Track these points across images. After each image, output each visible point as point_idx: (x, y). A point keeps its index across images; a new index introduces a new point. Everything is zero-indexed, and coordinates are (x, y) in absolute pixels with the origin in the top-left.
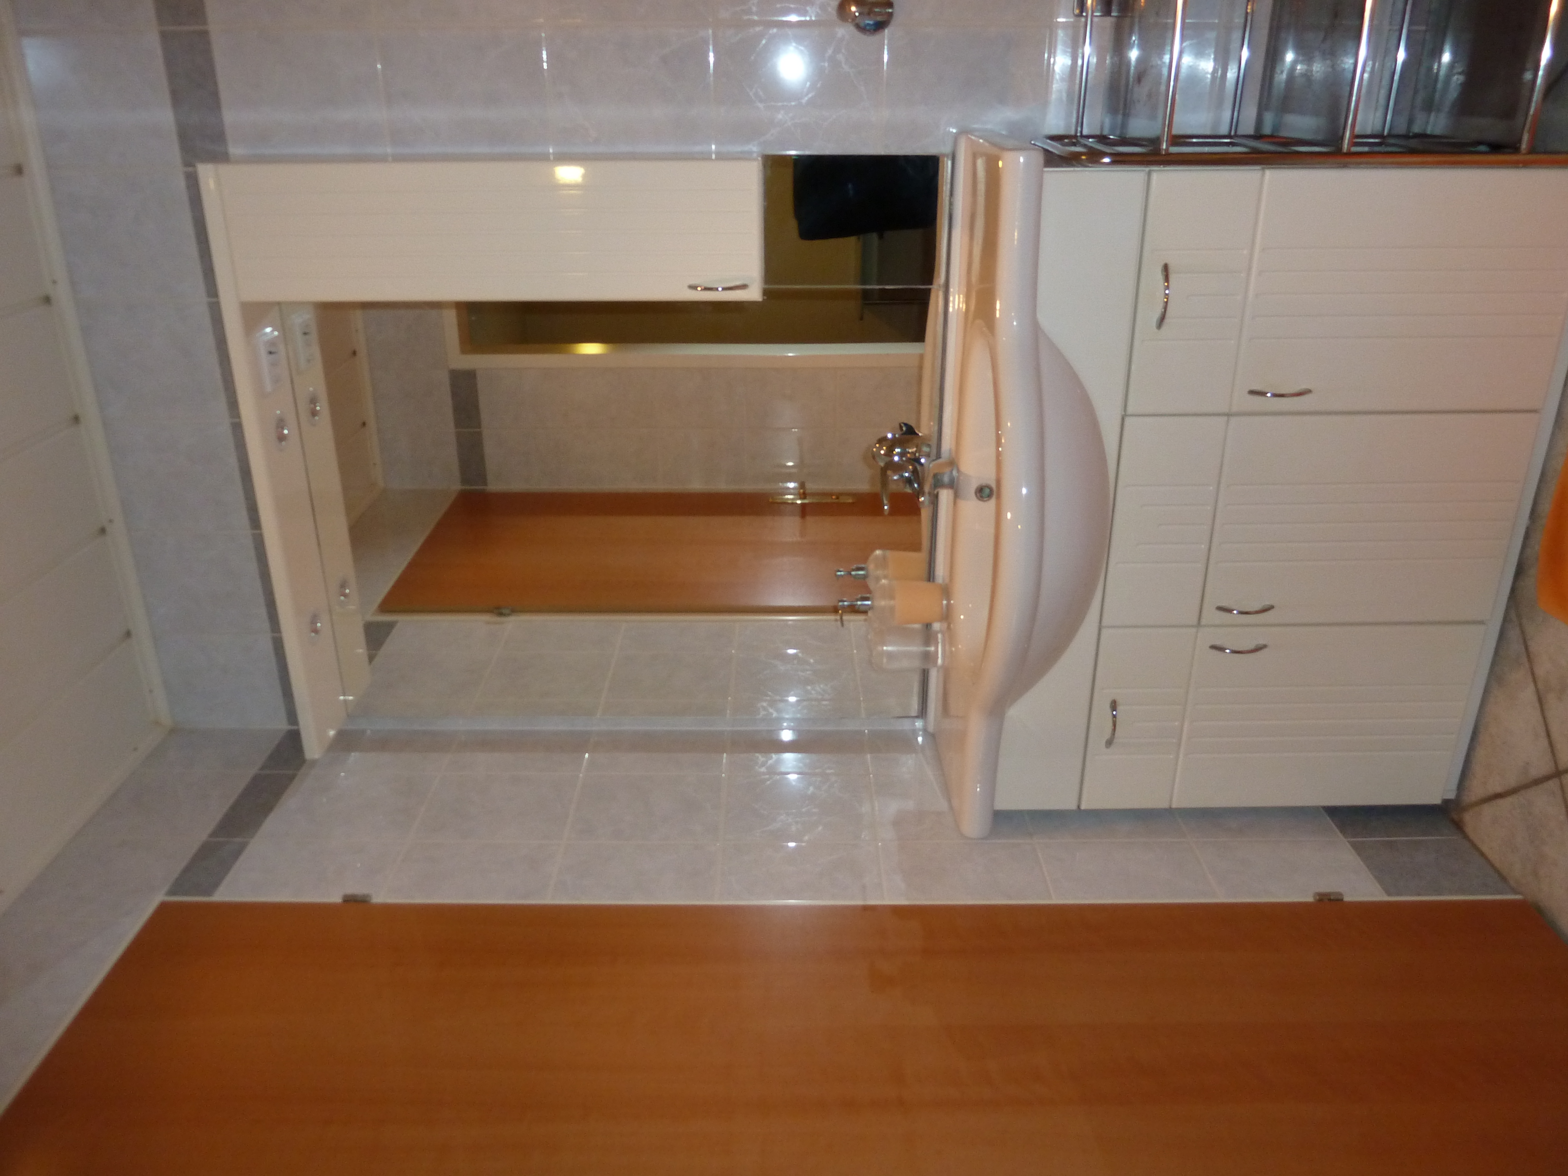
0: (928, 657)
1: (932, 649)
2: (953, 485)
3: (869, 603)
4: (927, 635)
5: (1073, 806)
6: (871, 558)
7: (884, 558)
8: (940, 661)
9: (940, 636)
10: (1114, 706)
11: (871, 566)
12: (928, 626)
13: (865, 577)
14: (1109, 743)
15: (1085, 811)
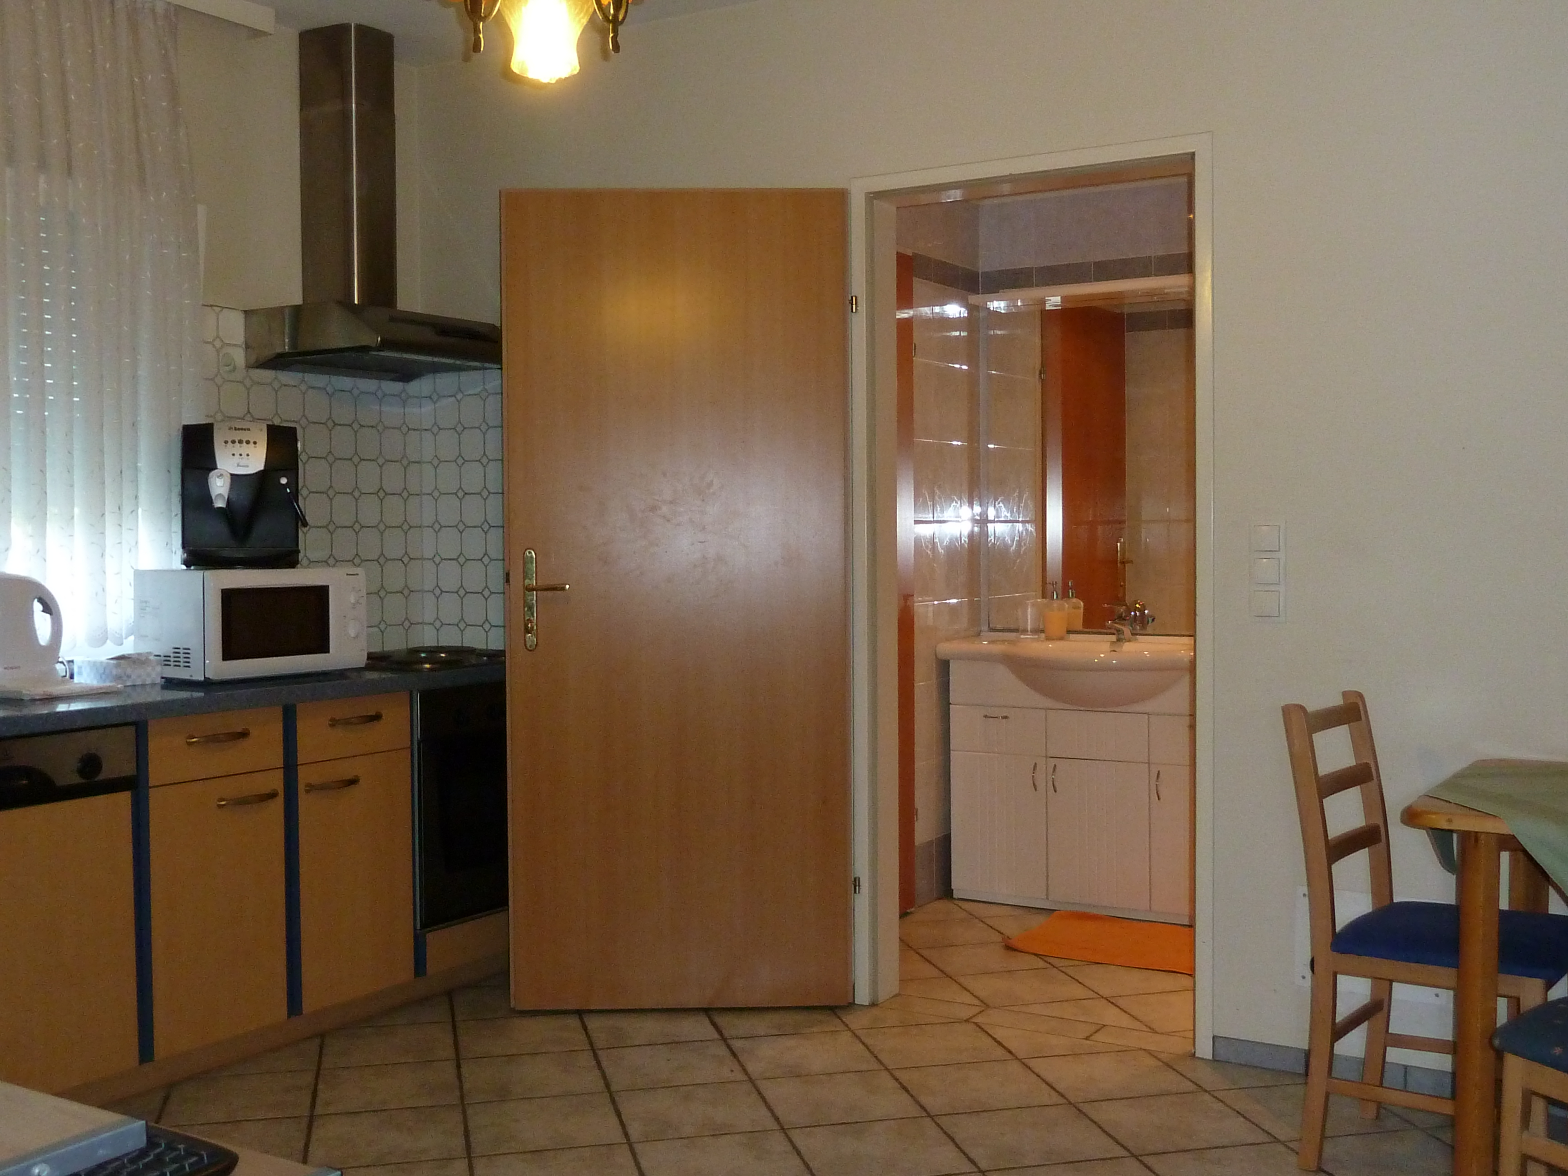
0: (1025, 631)
1: (1029, 633)
2: (1119, 640)
3: (1055, 598)
4: (1037, 631)
5: (951, 701)
6: (1080, 601)
7: (1079, 608)
8: (1022, 636)
9: (1036, 637)
10: (1006, 717)
11: (1075, 600)
12: (1042, 631)
13: (1068, 597)
14: (986, 716)
15: (949, 707)
